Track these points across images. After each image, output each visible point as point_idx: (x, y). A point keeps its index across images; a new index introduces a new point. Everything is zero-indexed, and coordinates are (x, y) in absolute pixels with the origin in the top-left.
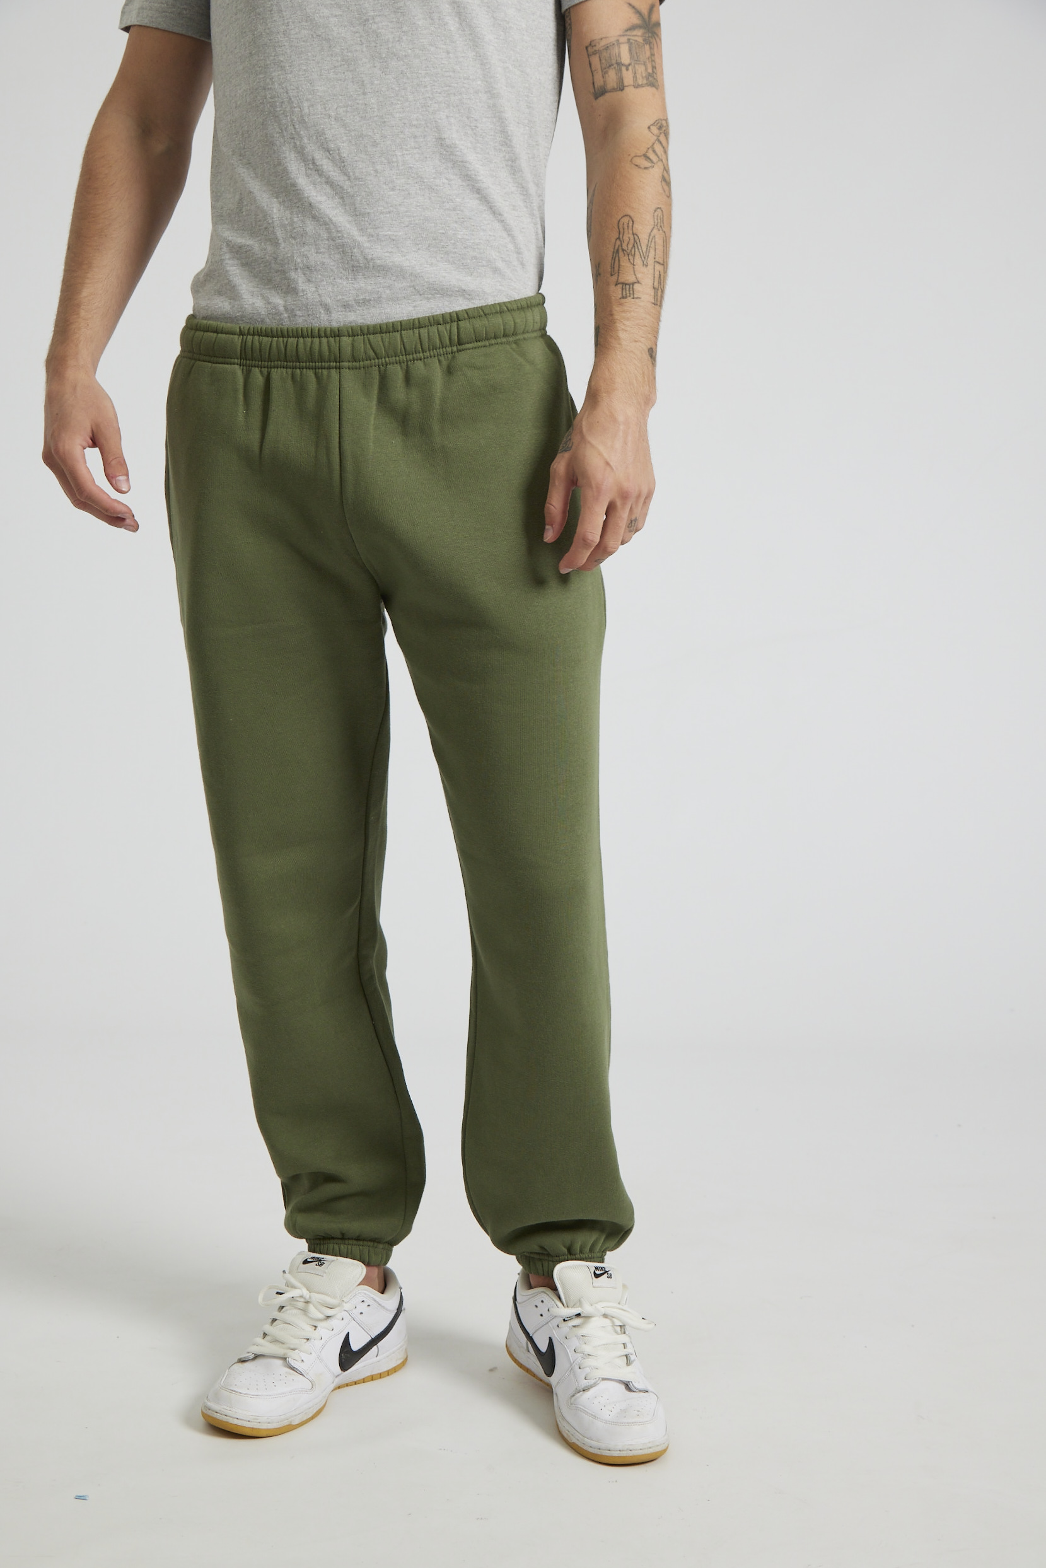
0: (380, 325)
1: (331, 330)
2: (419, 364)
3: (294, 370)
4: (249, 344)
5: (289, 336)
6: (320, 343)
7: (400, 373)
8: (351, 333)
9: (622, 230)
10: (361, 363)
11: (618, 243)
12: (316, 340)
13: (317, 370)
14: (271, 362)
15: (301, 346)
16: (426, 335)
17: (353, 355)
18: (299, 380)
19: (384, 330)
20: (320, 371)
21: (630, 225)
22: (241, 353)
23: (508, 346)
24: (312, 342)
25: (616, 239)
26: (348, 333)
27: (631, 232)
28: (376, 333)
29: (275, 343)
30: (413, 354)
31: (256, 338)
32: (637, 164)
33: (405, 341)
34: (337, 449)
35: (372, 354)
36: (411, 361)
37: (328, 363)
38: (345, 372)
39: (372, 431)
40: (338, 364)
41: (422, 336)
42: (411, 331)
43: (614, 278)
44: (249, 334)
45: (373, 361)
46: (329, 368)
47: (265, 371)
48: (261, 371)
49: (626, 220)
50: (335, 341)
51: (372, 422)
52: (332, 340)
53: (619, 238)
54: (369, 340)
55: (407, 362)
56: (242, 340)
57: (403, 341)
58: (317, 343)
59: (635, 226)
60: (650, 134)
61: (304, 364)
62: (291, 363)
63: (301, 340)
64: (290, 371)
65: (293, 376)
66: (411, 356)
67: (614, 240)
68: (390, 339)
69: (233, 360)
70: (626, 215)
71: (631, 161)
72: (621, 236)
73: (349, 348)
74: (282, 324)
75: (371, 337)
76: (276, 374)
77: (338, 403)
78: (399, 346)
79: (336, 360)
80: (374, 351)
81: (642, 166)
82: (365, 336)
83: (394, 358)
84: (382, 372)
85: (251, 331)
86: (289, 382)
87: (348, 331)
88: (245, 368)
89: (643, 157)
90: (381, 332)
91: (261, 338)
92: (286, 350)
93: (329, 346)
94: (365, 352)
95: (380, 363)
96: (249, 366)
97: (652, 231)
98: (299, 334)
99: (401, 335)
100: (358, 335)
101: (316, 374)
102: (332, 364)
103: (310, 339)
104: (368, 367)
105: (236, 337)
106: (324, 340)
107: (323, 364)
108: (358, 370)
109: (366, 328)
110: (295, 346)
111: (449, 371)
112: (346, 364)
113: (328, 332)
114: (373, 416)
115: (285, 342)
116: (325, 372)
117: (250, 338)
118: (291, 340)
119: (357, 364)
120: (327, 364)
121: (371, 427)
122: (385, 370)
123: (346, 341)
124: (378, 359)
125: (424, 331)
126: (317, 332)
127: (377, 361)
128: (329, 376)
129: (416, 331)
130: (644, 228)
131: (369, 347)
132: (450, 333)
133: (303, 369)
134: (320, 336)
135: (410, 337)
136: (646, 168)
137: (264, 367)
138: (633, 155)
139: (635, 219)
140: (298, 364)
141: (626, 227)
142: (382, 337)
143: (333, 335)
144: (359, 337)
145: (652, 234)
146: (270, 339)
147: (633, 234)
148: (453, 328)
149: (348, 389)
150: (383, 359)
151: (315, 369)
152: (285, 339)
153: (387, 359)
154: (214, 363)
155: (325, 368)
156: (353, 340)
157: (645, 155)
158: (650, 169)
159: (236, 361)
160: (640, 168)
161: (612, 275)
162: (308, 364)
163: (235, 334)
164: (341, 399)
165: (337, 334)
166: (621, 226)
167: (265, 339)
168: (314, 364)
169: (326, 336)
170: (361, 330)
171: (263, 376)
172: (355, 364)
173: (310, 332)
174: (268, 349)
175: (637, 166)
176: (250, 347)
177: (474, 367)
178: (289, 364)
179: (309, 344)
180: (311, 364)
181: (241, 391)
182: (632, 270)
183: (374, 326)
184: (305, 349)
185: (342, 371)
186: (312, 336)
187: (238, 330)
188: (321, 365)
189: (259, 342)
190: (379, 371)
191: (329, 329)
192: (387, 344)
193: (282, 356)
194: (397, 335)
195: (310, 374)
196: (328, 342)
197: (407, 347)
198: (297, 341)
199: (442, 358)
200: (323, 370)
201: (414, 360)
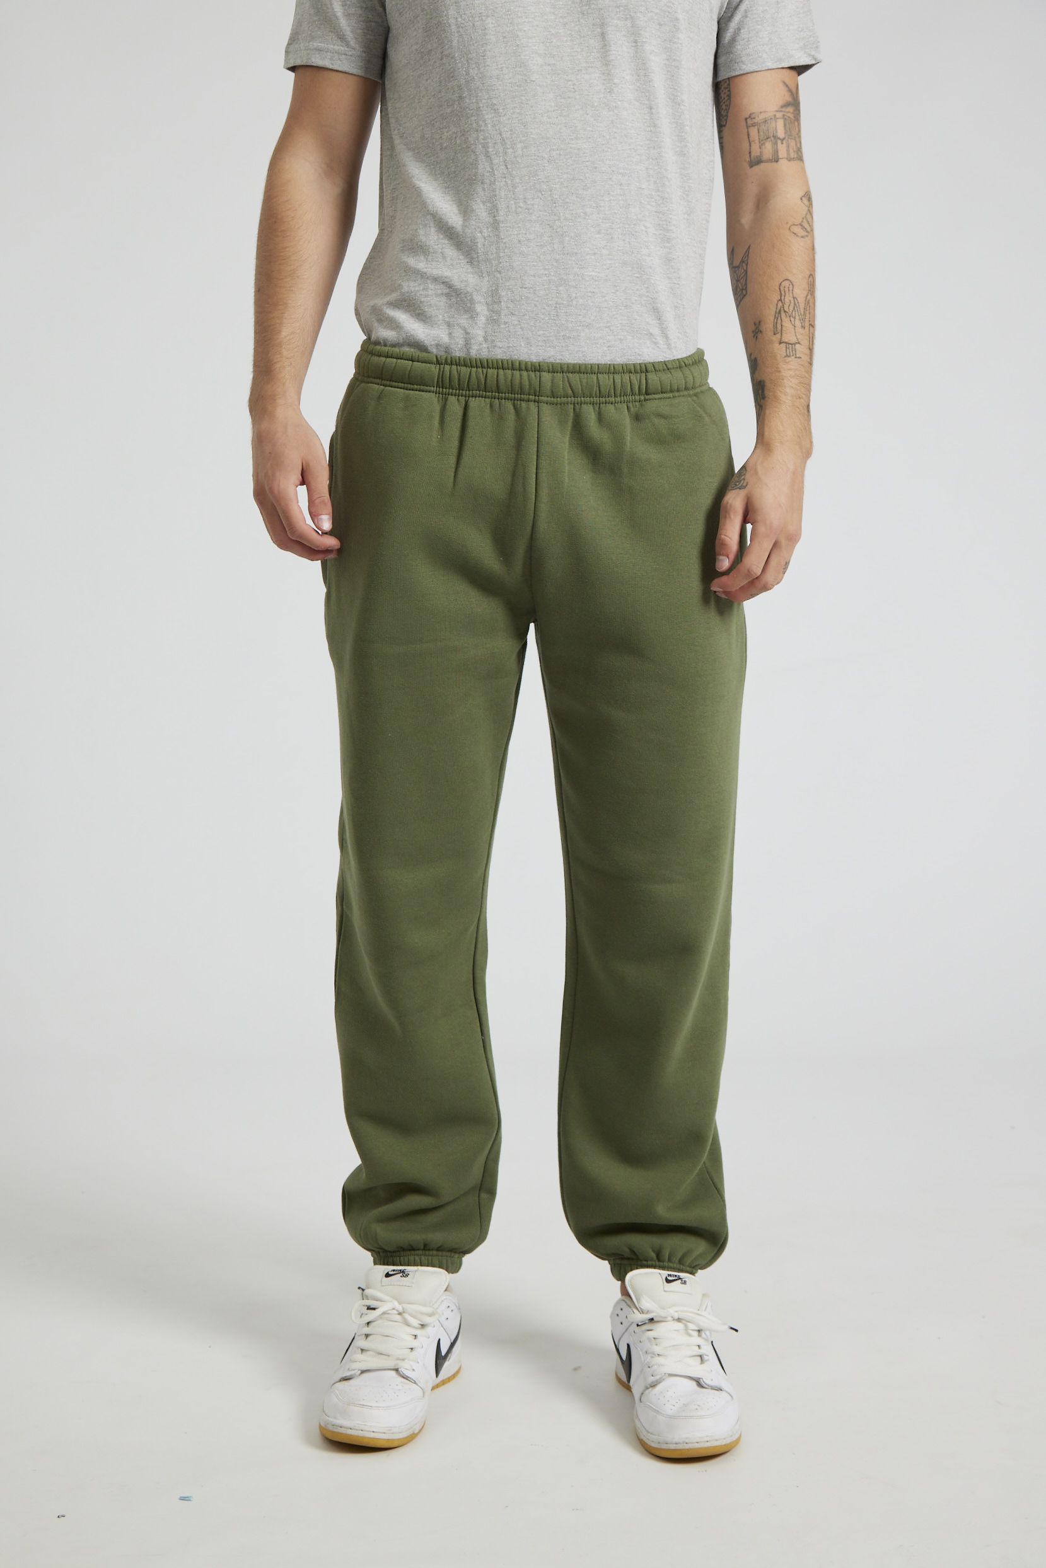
0: (580, 366)
1: (532, 363)
2: (611, 407)
3: (493, 400)
4: (447, 374)
5: (488, 367)
6: (521, 376)
7: (593, 413)
8: (551, 370)
9: (783, 293)
10: (559, 399)
11: (780, 304)
12: (517, 373)
13: (516, 402)
14: (469, 391)
15: (501, 377)
16: (620, 380)
17: (552, 392)
18: (497, 410)
19: (583, 370)
20: (519, 402)
21: (791, 289)
22: (437, 382)
23: (689, 398)
24: (513, 374)
25: (778, 301)
26: (549, 370)
27: (791, 295)
28: (575, 373)
29: (474, 374)
30: (605, 397)
31: (454, 367)
32: (795, 232)
33: (601, 384)
34: (534, 479)
35: (570, 392)
36: (603, 403)
37: (528, 396)
38: (544, 406)
39: (566, 465)
40: (537, 397)
41: (616, 381)
42: (607, 376)
43: (778, 336)
44: (446, 363)
45: (569, 399)
46: (528, 401)
47: (462, 399)
48: (458, 399)
49: (786, 284)
50: (535, 376)
51: (566, 457)
52: (532, 374)
53: (780, 300)
54: (568, 379)
55: (599, 404)
56: (440, 369)
57: (599, 384)
58: (518, 376)
59: (795, 290)
60: (802, 204)
61: (504, 395)
62: (490, 394)
63: (501, 371)
64: (488, 400)
65: (491, 406)
66: (604, 399)
67: (776, 302)
68: (587, 379)
69: (428, 388)
70: (787, 280)
71: (789, 229)
72: (783, 298)
73: (549, 384)
74: (480, 354)
75: (570, 375)
76: (474, 403)
77: (536, 436)
78: (595, 388)
79: (536, 393)
80: (572, 390)
81: (799, 235)
82: (564, 374)
83: (588, 398)
84: (578, 410)
85: (449, 361)
86: (488, 410)
87: (548, 367)
88: (441, 395)
89: (800, 227)
90: (580, 372)
91: (458, 367)
92: (486, 380)
93: (529, 380)
94: (563, 388)
95: (576, 402)
96: (445, 395)
97: (807, 295)
98: (500, 365)
99: (597, 377)
100: (557, 372)
101: (514, 405)
102: (531, 397)
103: (510, 371)
104: (564, 404)
105: (433, 366)
106: (525, 373)
107: (522, 396)
108: (555, 405)
109: (566, 366)
110: (496, 377)
111: (637, 418)
112: (544, 399)
113: (529, 366)
114: (567, 451)
115: (485, 373)
116: (524, 404)
117: (447, 367)
118: (490, 371)
119: (555, 400)
120: (526, 397)
121: (566, 462)
122: (580, 409)
123: (546, 376)
124: (574, 397)
125: (618, 377)
126: (518, 365)
127: (572, 398)
128: (528, 409)
129: (611, 376)
130: (800, 292)
131: (568, 385)
132: (640, 382)
133: (502, 399)
134: (520, 370)
135: (606, 380)
136: (802, 237)
137: (462, 396)
138: (790, 223)
139: (794, 284)
140: (497, 394)
141: (787, 290)
142: (579, 376)
143: (533, 370)
144: (559, 374)
145: (808, 297)
146: (469, 369)
147: (794, 298)
148: (642, 378)
149: (546, 422)
150: (579, 399)
151: (514, 400)
152: (485, 370)
153: (582, 398)
154: (407, 390)
155: (523, 401)
156: (553, 377)
157: (801, 225)
158: (807, 238)
159: (432, 388)
160: (797, 236)
161: (775, 334)
162: (507, 395)
163: (432, 364)
164: (540, 432)
165: (537, 368)
166: (782, 289)
167: (463, 369)
168: (513, 395)
169: (527, 370)
170: (561, 367)
171: (460, 405)
172: (552, 399)
173: (510, 365)
174: (468, 376)
175: (795, 234)
176: (448, 376)
177: (661, 416)
178: (488, 393)
179: (510, 377)
180: (510, 395)
181: (437, 418)
182: (793, 330)
183: (574, 365)
184: (505, 381)
185: (541, 405)
186: (513, 369)
187: (435, 359)
188: (521, 397)
189: (457, 372)
190: (574, 409)
191: (530, 363)
192: (584, 384)
193: (483, 386)
194: (594, 377)
195: (509, 405)
196: (529, 376)
197: (602, 389)
198: (498, 373)
199: (630, 405)
200: (522, 402)
201: (606, 403)
